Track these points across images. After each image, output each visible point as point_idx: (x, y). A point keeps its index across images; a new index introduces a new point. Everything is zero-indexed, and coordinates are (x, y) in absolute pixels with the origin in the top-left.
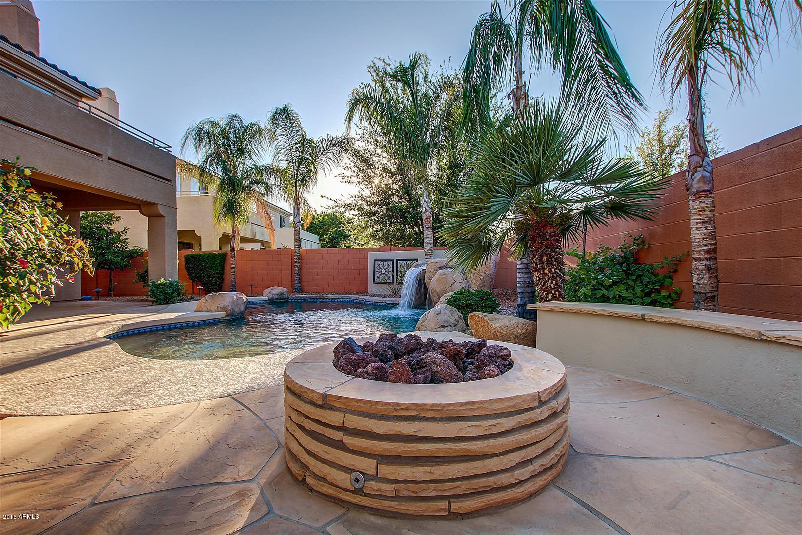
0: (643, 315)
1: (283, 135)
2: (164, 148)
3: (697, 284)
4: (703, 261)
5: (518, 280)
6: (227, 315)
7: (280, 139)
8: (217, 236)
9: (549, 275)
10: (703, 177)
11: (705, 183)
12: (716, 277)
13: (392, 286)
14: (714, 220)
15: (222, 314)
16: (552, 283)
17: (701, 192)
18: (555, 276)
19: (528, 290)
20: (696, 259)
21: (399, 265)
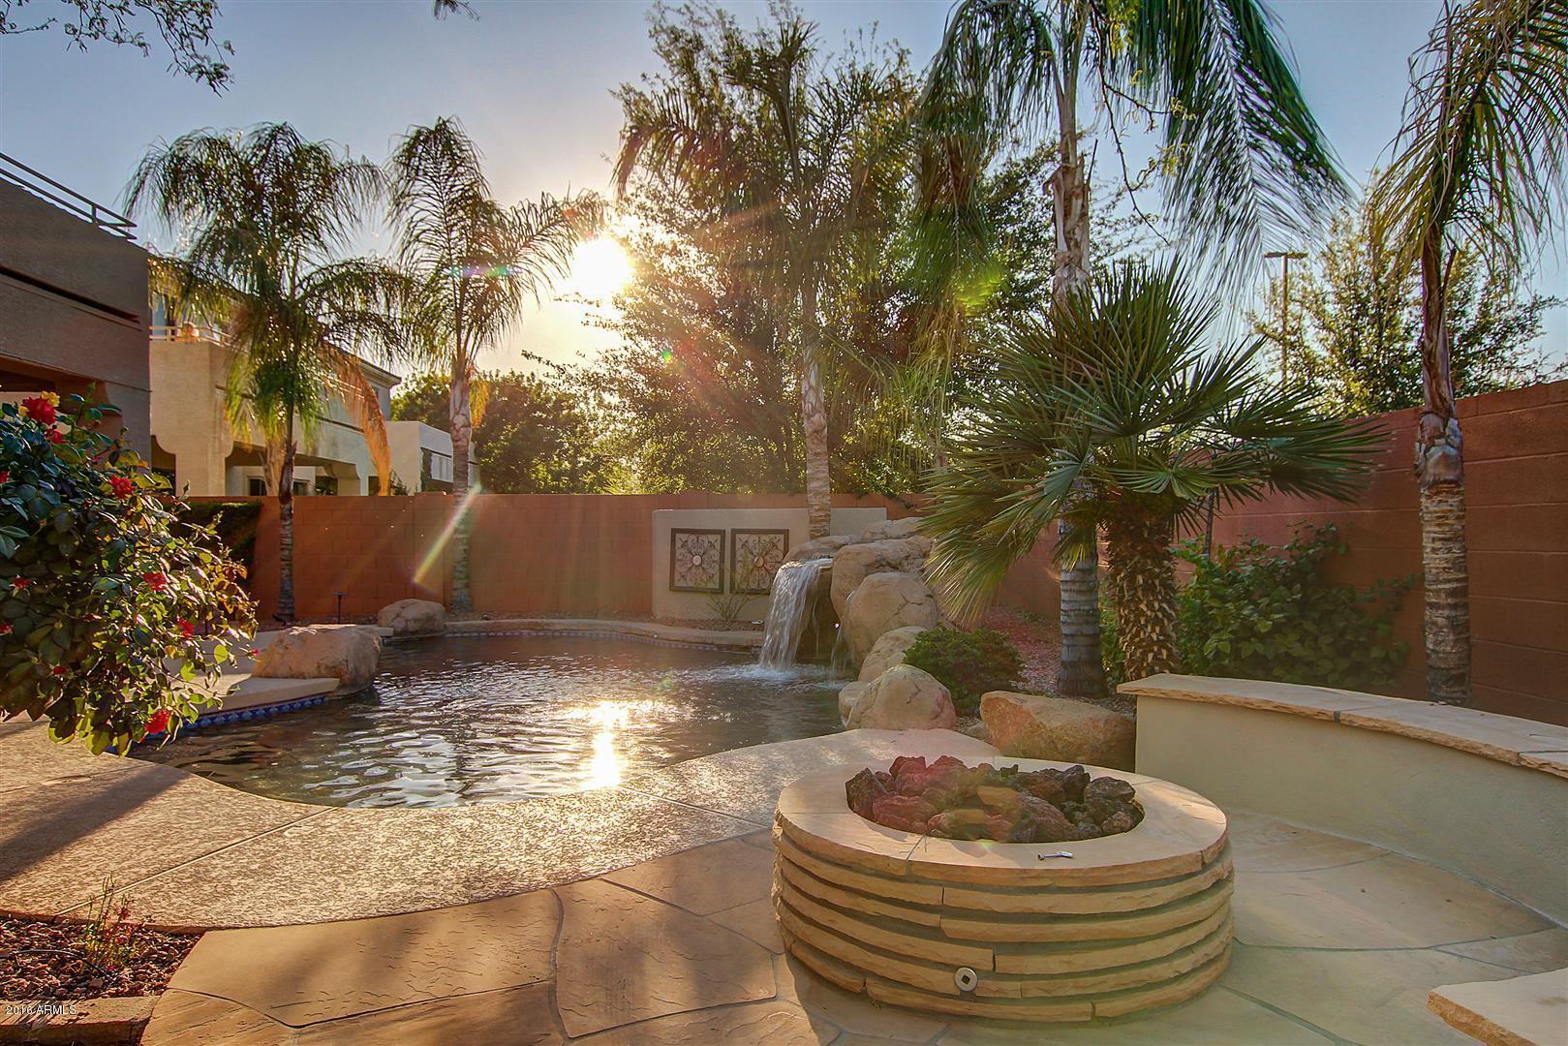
0: (1337, 714)
1: (429, 195)
2: (114, 226)
3: (1433, 651)
4: (1443, 609)
5: (1063, 606)
6: (343, 686)
7: (422, 205)
8: (220, 453)
9: (1149, 613)
10: (1445, 456)
11: (1448, 467)
12: (1467, 639)
13: (722, 598)
14: (1463, 536)
15: (330, 684)
16: (1153, 630)
17: (1442, 483)
18: (1160, 615)
19: (1088, 630)
20: (1432, 606)
21: (738, 545)
